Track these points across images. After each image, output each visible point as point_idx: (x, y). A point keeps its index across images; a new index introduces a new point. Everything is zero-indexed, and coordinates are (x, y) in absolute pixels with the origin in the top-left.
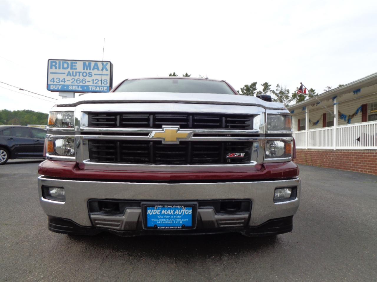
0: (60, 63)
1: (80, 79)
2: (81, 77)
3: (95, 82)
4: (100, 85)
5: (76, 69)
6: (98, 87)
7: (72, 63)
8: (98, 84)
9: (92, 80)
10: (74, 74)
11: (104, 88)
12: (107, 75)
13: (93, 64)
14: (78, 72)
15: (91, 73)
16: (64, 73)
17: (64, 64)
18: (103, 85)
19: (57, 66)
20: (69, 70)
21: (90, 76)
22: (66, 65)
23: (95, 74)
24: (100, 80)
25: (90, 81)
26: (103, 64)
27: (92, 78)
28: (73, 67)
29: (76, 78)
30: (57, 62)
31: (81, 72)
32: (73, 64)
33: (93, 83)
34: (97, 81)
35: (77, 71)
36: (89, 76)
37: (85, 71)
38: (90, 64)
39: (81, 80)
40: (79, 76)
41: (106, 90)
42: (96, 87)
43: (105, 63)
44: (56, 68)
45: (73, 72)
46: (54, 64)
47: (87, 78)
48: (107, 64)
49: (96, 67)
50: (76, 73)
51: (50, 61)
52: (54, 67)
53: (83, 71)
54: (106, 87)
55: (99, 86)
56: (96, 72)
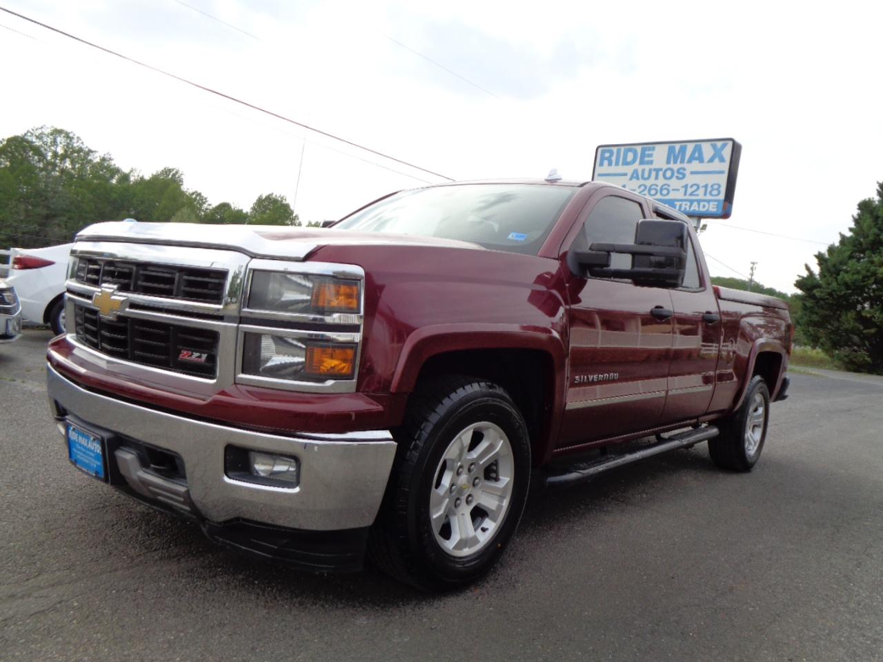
0: (619, 152)
1: (657, 186)
2: (661, 181)
3: (690, 191)
4: (701, 197)
5: (651, 162)
6: (695, 204)
7: (643, 151)
8: (697, 195)
9: (683, 187)
10: (646, 175)
11: (711, 203)
12: (722, 172)
13: (690, 147)
14: (655, 170)
15: (684, 169)
16: (625, 175)
17: (627, 155)
18: (708, 197)
19: (614, 158)
20: (636, 166)
21: (681, 176)
22: (630, 156)
23: (692, 173)
24: (703, 187)
25: (678, 190)
26: (714, 147)
27: (683, 182)
28: (646, 159)
29: (648, 183)
30: (615, 150)
31: (661, 170)
32: (647, 152)
33: (685, 194)
34: (695, 188)
35: (653, 167)
36: (678, 178)
37: (672, 165)
38: (683, 150)
39: (659, 188)
40: (657, 178)
41: (715, 210)
42: (692, 202)
43: (719, 144)
44: (610, 164)
45: (643, 171)
46: (607, 155)
47: (674, 183)
48: (724, 146)
49: (698, 156)
50: (650, 170)
51: (600, 150)
52: (606, 162)
53: (665, 167)
54: (716, 203)
55: (699, 201)
56: (696, 165)
